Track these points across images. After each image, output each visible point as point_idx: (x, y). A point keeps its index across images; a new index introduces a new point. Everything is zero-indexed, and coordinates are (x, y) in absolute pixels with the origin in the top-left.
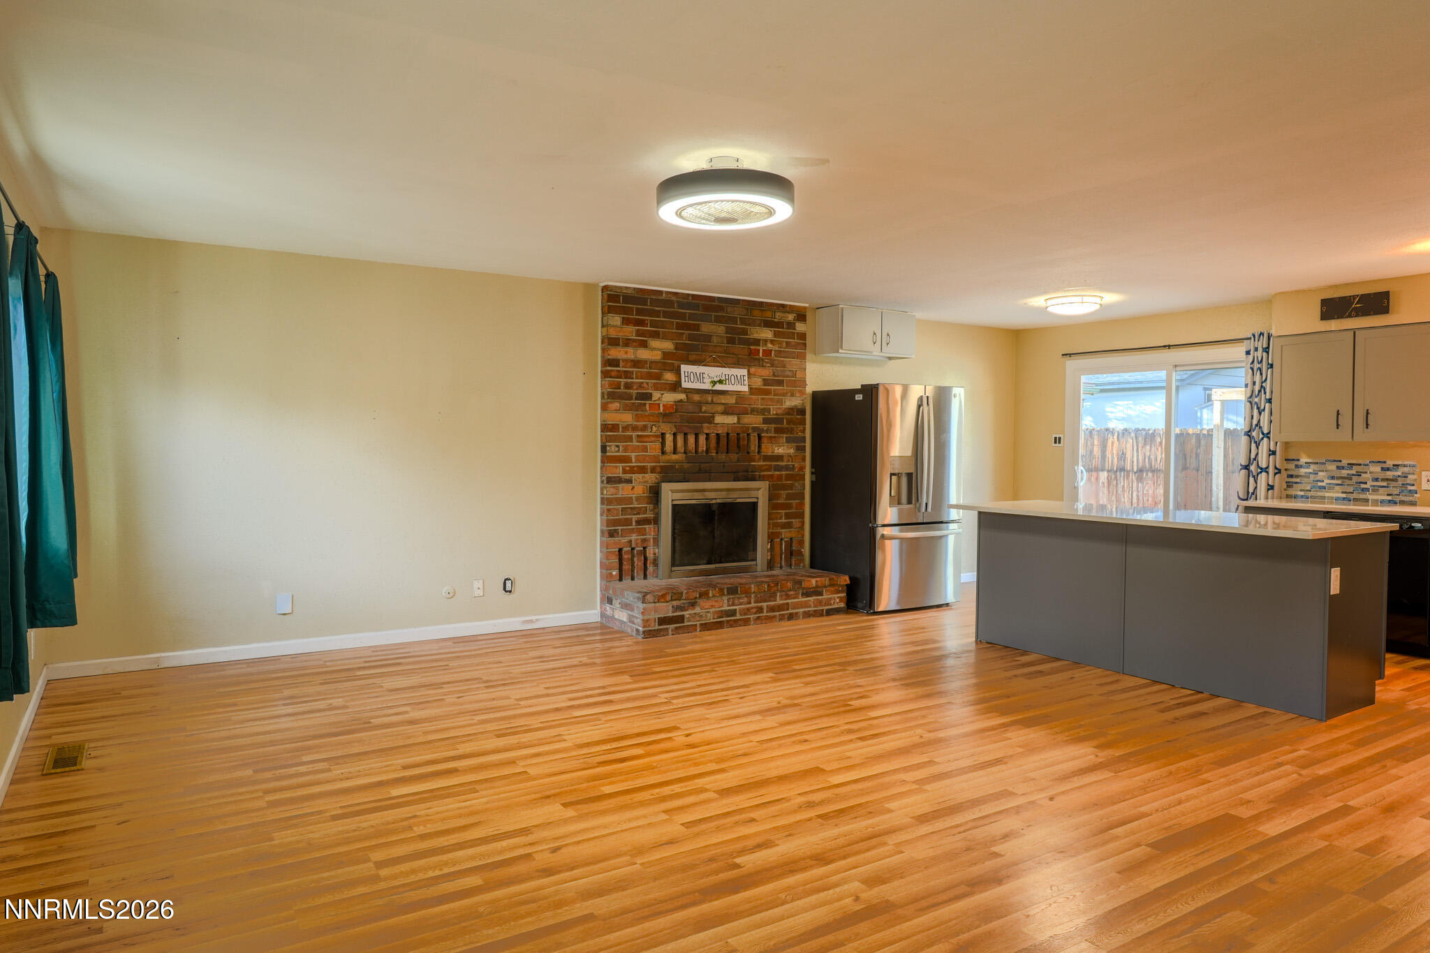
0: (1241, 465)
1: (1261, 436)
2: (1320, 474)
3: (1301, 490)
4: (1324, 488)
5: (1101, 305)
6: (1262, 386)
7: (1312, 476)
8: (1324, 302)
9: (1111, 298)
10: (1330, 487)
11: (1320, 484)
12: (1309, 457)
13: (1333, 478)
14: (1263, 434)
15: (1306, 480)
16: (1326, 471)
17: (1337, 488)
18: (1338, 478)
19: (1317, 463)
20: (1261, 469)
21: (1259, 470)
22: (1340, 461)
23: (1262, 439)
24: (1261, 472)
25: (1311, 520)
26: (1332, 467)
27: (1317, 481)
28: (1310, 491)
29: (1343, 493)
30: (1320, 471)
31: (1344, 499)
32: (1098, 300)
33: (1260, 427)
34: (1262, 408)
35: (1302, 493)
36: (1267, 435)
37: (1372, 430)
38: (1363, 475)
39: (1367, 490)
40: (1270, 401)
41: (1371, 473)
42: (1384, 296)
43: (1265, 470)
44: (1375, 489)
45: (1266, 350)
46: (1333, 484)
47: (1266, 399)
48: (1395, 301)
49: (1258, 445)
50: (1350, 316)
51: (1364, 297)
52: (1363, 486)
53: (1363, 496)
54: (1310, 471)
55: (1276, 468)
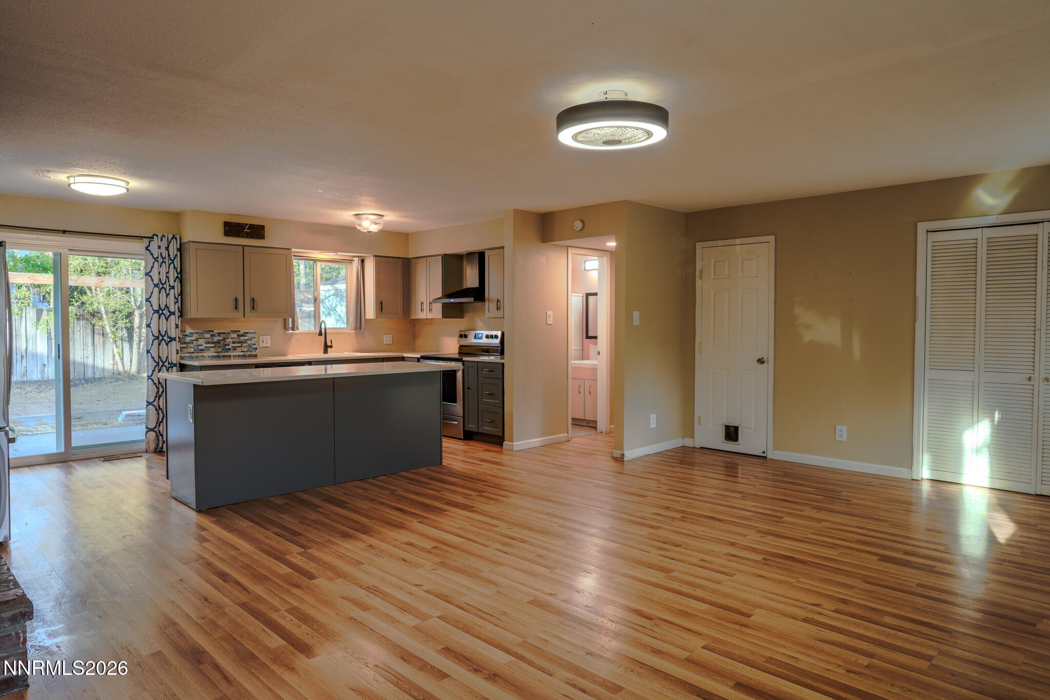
0: (153, 335)
1: (168, 314)
2: (200, 340)
3: (185, 353)
4: (203, 350)
5: (128, 190)
6: (167, 276)
7: (195, 342)
8: (226, 224)
9: (135, 184)
10: (208, 349)
11: (200, 347)
12: (193, 328)
13: (208, 343)
14: (170, 312)
15: (191, 345)
16: (204, 338)
17: (211, 349)
18: (212, 343)
19: (198, 333)
20: (170, 338)
21: (169, 340)
22: (213, 331)
23: (170, 315)
24: (171, 341)
25: (222, 372)
26: (208, 336)
27: (198, 345)
28: (194, 353)
29: (215, 352)
30: (200, 338)
31: (216, 356)
32: (123, 184)
33: (168, 308)
34: (168, 292)
35: (188, 355)
36: (174, 313)
37: (256, 312)
38: (227, 340)
39: (230, 349)
40: (173, 287)
41: (232, 338)
42: (262, 227)
43: (174, 339)
44: (235, 349)
45: (167, 249)
46: (209, 347)
47: (170, 286)
48: (267, 232)
49: (167, 320)
50: (243, 237)
51: (252, 227)
52: (227, 347)
53: (227, 354)
54: (194, 338)
55: (179, 338)
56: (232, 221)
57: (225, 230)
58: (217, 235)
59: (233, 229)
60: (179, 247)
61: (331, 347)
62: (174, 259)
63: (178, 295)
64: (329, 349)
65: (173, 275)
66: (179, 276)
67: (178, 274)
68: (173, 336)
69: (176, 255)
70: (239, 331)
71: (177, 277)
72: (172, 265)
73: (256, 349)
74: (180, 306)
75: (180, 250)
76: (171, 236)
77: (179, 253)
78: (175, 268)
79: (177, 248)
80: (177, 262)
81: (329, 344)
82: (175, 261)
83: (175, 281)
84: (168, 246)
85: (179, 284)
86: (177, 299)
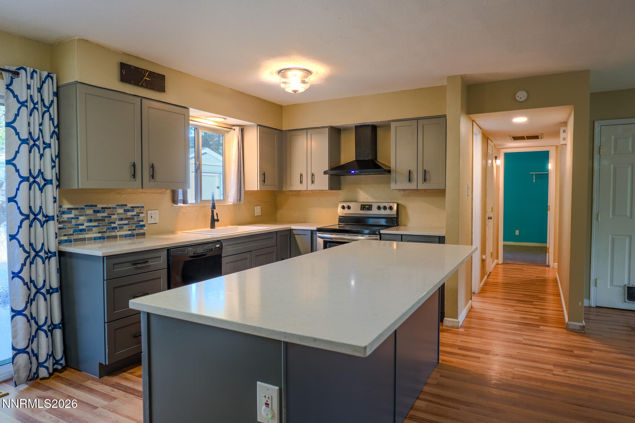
0: (21, 214)
1: (43, 182)
2: (81, 218)
3: (65, 235)
4: (84, 231)
6: (40, 130)
7: (74, 222)
8: (125, 66)
10: (90, 229)
11: (81, 227)
12: (71, 202)
13: (91, 221)
14: (45, 180)
15: (69, 225)
16: (85, 215)
18: (96, 221)
19: (78, 209)
20: (47, 216)
21: (44, 219)
22: (96, 206)
23: (45, 185)
24: (47, 221)
26: (90, 211)
27: (79, 225)
28: (73, 235)
29: (99, 233)
30: (80, 216)
31: (100, 238)
33: (42, 174)
34: (41, 152)
35: (66, 238)
36: (51, 182)
37: (155, 181)
38: (113, 217)
39: (116, 228)
40: (49, 146)
41: (118, 214)
42: (162, 77)
43: (52, 218)
44: (121, 227)
45: (40, 90)
46: (92, 226)
47: (44, 143)
48: (169, 84)
49: (42, 192)
50: (142, 86)
51: (152, 74)
52: (113, 225)
53: (113, 234)
54: (72, 216)
55: (58, 216)
56: (129, 63)
57: (121, 73)
59: (130, 74)
60: (55, 90)
61: (218, 220)
62: (51, 105)
63: (56, 157)
64: (216, 223)
65: (48, 128)
66: (56, 130)
67: (55, 127)
68: (50, 214)
69: (52, 101)
70: (126, 205)
71: (54, 132)
72: (47, 115)
73: (144, 226)
74: (57, 172)
75: (56, 94)
76: (45, 74)
77: (55, 98)
78: (51, 119)
79: (54, 92)
80: (54, 110)
81: (216, 218)
82: (51, 109)
83: (51, 137)
84: (42, 86)
85: (57, 142)
86: (55, 162)
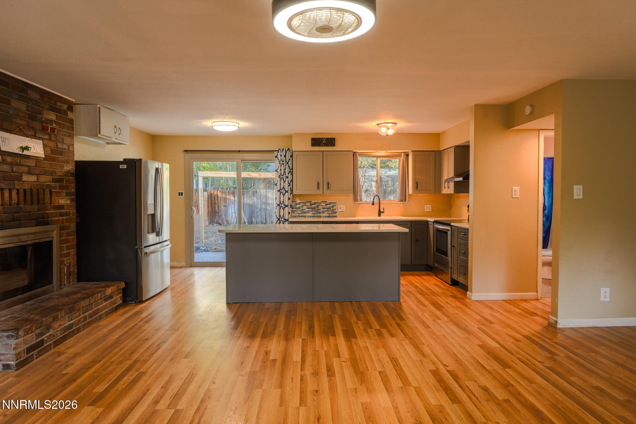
0: (277, 204)
1: (285, 192)
2: (304, 207)
3: (297, 214)
4: (306, 212)
5: (239, 127)
6: (284, 171)
7: (301, 208)
8: (313, 139)
9: (243, 124)
10: (308, 212)
11: (304, 211)
12: (300, 200)
13: (309, 208)
14: (285, 191)
15: (299, 210)
16: (306, 206)
17: (310, 212)
18: (311, 208)
19: (303, 203)
20: (285, 205)
21: (285, 206)
22: (311, 202)
23: (285, 193)
24: (285, 207)
26: (308, 204)
29: (312, 214)
31: (313, 216)
32: (237, 125)
33: (284, 188)
34: (285, 180)
35: (298, 215)
36: (287, 192)
37: (330, 190)
38: (319, 207)
39: (321, 212)
40: (287, 177)
41: (322, 206)
42: (334, 139)
43: (287, 206)
44: (324, 212)
45: (285, 156)
46: (309, 211)
47: (286, 177)
48: (337, 142)
49: (284, 196)
50: (322, 146)
51: (327, 139)
52: (319, 211)
53: (319, 215)
54: (301, 206)
55: (290, 205)
56: (316, 137)
57: (312, 142)
58: (307, 146)
59: (316, 142)
60: (291, 155)
61: (383, 212)
62: (288, 161)
63: (291, 182)
64: (382, 214)
65: (287, 171)
66: (291, 171)
67: (290, 170)
68: (287, 204)
69: (290, 159)
70: (326, 202)
71: (290, 171)
72: (287, 165)
73: (336, 212)
74: (291, 187)
75: (292, 156)
76: (287, 149)
77: (291, 158)
78: (289, 166)
79: (290, 156)
80: (290, 163)
81: (382, 210)
82: (289, 163)
83: (288, 174)
84: (286, 154)
85: (291, 175)
86: (290, 184)
